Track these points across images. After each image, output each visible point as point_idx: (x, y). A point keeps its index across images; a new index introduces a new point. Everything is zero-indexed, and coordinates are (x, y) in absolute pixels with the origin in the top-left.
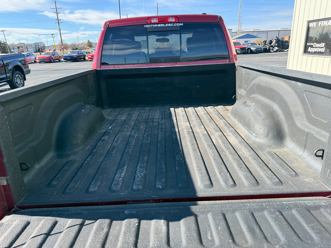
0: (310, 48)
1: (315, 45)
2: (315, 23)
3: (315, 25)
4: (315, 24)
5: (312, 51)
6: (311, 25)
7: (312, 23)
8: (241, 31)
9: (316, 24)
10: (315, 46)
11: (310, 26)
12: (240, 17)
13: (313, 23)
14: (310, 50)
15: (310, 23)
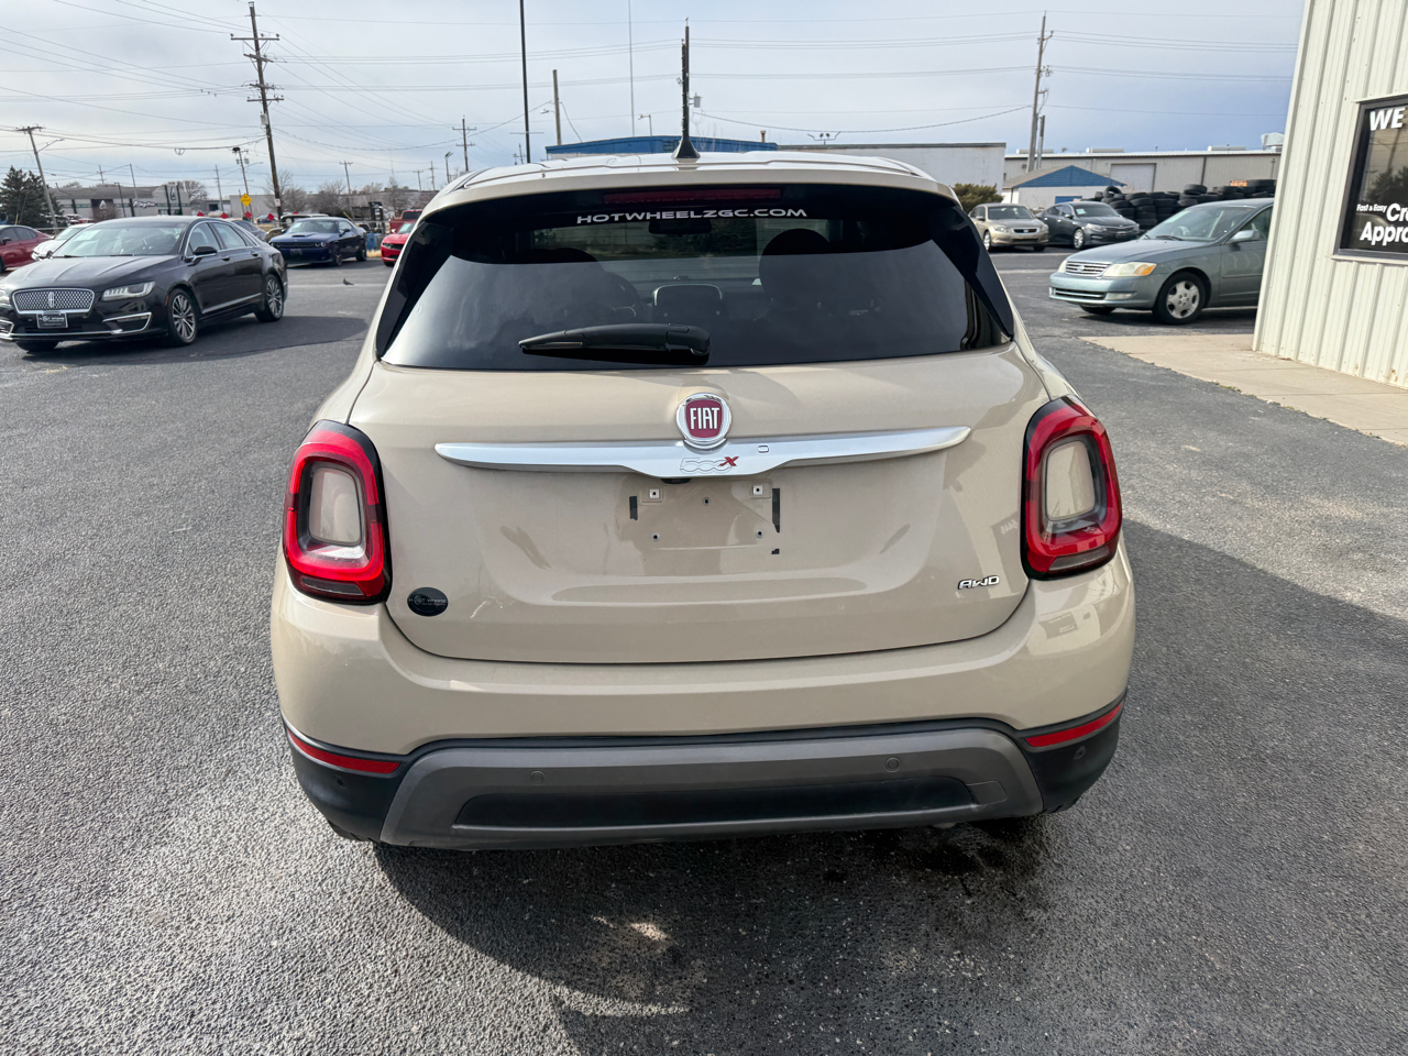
0: (1369, 225)
1: (1394, 212)
2: (1397, 110)
3: (1399, 121)
4: (1397, 116)
5: (1379, 239)
6: (1378, 120)
7: (1381, 113)
9: (1401, 116)
10: (1397, 216)
11: (1373, 127)
13: (1390, 111)
14: (1367, 233)
15: (1373, 114)
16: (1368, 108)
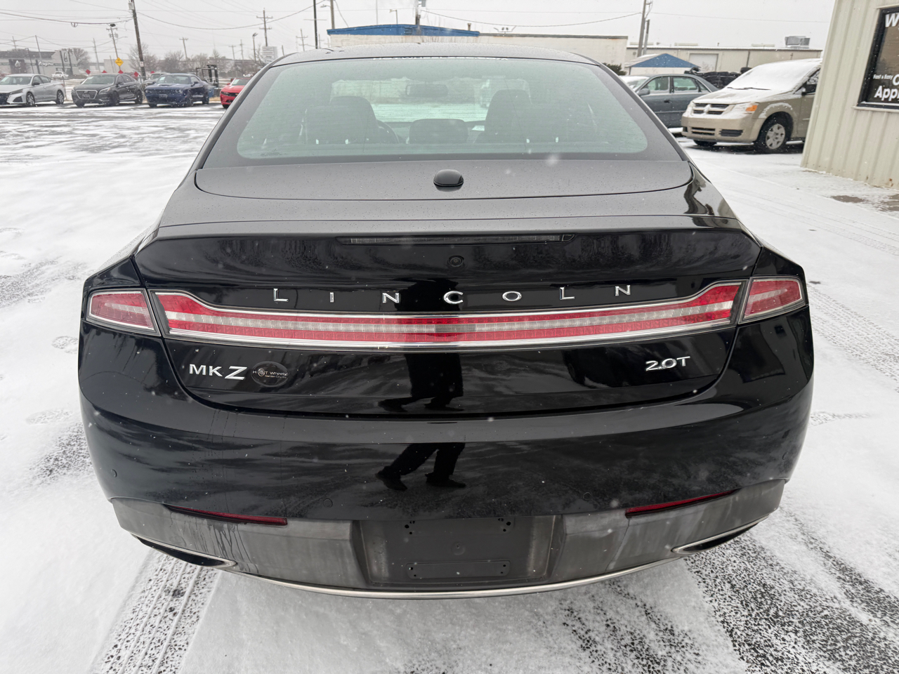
0: (880, 88)
1: (897, 80)
5: (886, 97)
6: (891, 20)
7: (893, 15)
8: (648, 47)
11: (887, 25)
12: (647, 6)
14: (879, 93)
15: (887, 16)
16: (884, 13)
